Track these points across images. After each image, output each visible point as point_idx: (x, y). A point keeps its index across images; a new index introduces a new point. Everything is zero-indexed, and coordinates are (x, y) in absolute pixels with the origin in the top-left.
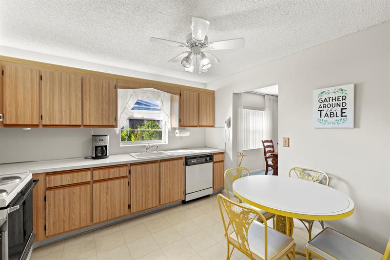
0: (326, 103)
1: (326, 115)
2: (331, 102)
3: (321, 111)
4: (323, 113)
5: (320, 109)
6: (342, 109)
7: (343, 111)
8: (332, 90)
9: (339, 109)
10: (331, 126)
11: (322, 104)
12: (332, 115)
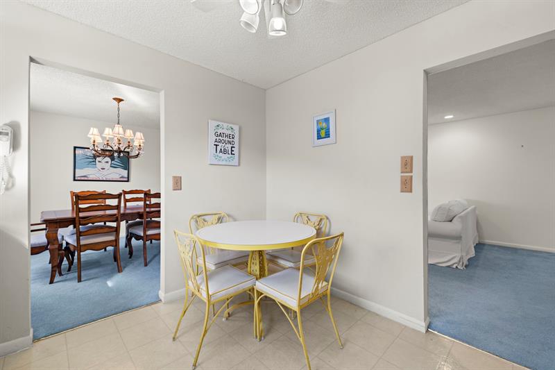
0: (220, 138)
1: (221, 151)
2: (224, 139)
3: (216, 145)
4: (219, 148)
5: (216, 143)
6: (232, 147)
7: (233, 149)
8: (225, 125)
9: (230, 146)
10: (224, 163)
11: (218, 138)
12: (225, 152)
